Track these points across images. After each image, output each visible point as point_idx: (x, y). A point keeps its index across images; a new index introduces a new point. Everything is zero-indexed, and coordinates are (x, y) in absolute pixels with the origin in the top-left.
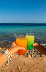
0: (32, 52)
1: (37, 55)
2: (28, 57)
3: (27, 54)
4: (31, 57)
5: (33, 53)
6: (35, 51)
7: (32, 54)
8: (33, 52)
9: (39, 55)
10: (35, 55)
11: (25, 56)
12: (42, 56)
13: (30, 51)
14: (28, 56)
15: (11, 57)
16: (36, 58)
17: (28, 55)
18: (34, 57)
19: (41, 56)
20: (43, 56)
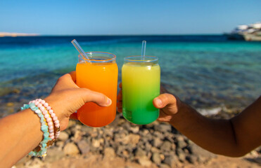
0: (151, 142)
1: (172, 153)
2: (137, 161)
3: (135, 151)
4: (148, 163)
5: (159, 148)
6: (166, 139)
7: (154, 149)
8: (158, 142)
9: (182, 156)
10: (166, 157)
11: (126, 159)
12: (194, 158)
13: (145, 140)
14: (137, 157)
15: (54, 124)
16: (169, 165)
17: (138, 153)
18: (163, 162)
19: (188, 159)
20: (198, 160)
